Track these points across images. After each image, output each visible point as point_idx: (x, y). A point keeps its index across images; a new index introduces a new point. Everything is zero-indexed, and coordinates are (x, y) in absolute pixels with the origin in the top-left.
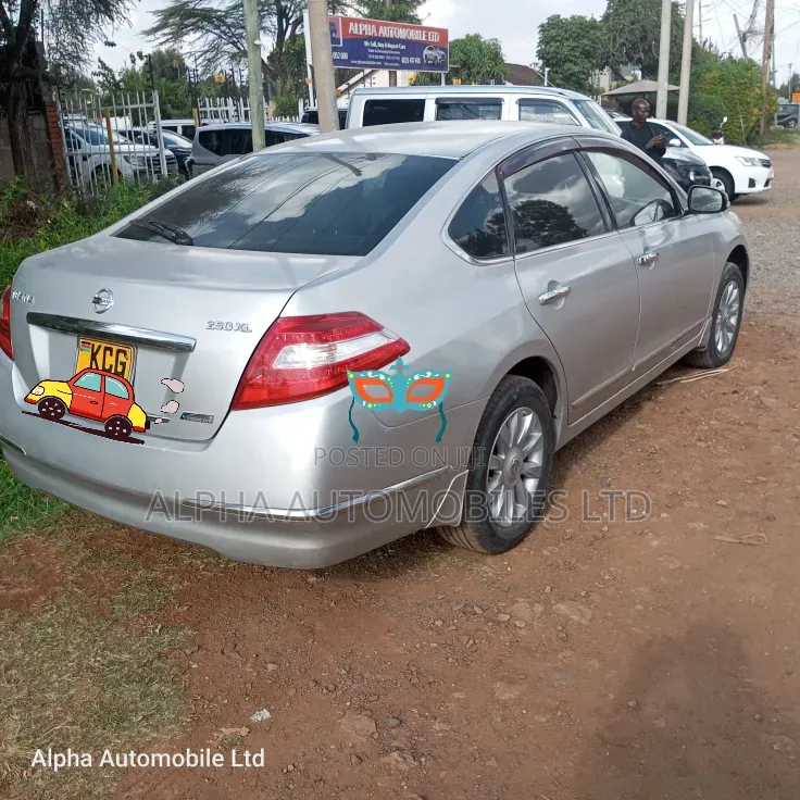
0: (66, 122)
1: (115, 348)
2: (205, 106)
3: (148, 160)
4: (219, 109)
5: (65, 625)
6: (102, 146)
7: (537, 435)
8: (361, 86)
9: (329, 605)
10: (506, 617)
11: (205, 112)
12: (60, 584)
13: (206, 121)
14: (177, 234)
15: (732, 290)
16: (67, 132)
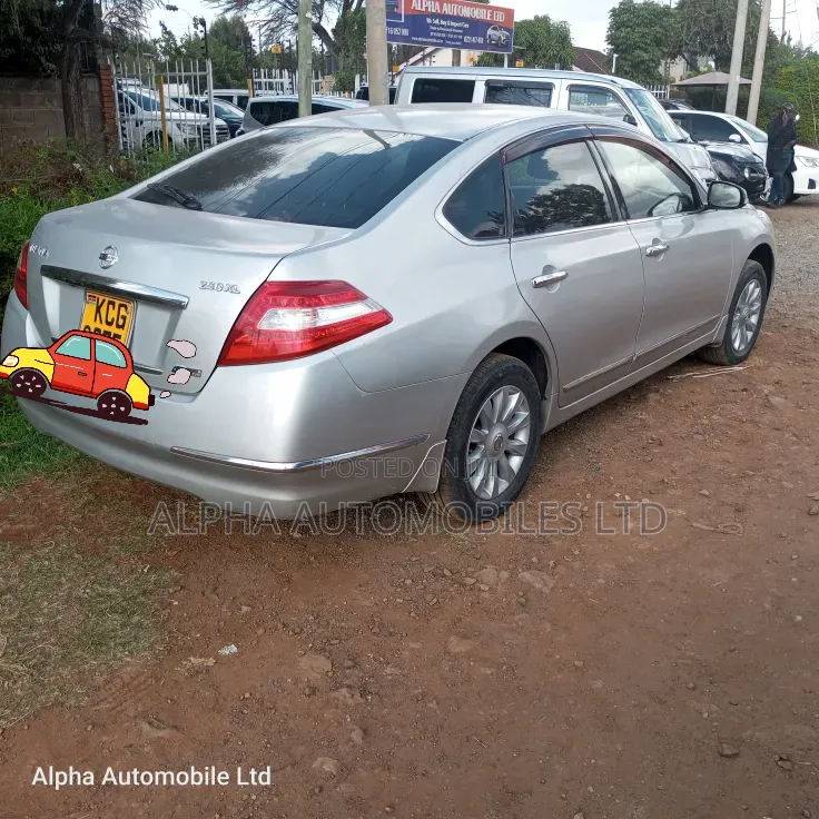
0: (119, 87)
1: (117, 303)
2: (259, 77)
3: (199, 129)
4: (274, 81)
5: (62, 559)
6: (154, 112)
7: (524, 414)
8: (421, 65)
9: (308, 559)
10: (472, 581)
11: (260, 83)
12: (62, 523)
13: (259, 92)
14: (188, 199)
15: (753, 289)
16: (120, 96)
